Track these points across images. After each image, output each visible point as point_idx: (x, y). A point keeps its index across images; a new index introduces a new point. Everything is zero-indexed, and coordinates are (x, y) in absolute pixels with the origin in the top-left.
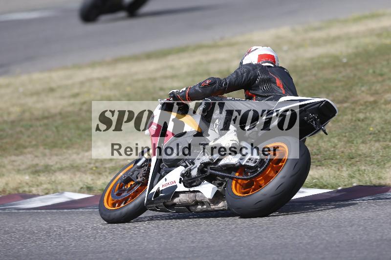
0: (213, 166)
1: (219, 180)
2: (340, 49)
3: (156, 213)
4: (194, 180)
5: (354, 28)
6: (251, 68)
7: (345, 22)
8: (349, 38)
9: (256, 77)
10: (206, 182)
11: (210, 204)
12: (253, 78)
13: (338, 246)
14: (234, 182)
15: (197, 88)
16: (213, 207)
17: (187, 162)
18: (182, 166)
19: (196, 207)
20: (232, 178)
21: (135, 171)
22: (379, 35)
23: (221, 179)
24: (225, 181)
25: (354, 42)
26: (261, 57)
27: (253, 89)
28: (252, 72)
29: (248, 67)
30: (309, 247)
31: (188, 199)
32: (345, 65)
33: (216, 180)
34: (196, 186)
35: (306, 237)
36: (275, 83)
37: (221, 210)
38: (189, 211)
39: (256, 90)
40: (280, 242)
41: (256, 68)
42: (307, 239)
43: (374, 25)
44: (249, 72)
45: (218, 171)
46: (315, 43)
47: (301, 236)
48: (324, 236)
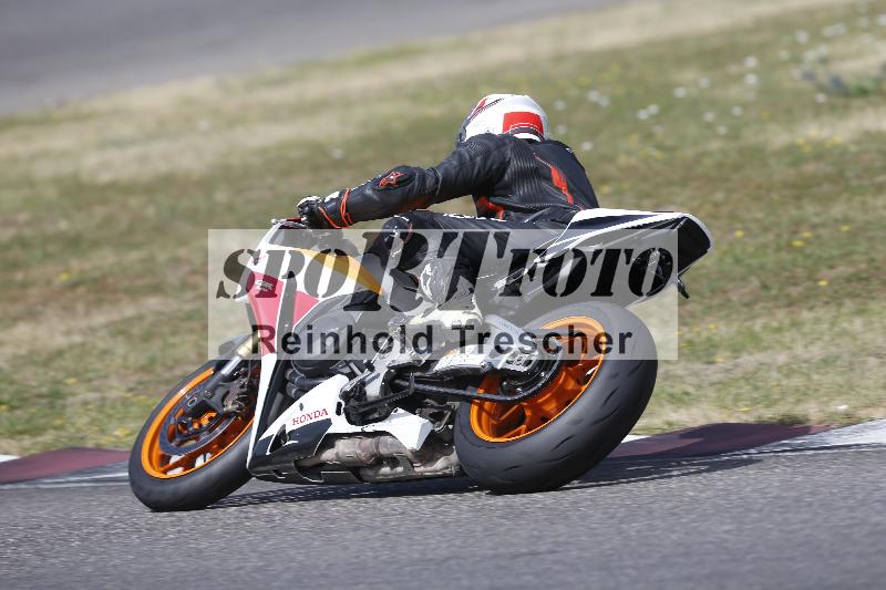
0: (418, 374)
1: (432, 407)
2: (326, 129)
3: (275, 486)
4: (373, 406)
5: (358, 82)
6: (491, 145)
7: (337, 67)
8: (346, 102)
9: (504, 165)
10: (400, 411)
11: (412, 463)
12: (498, 169)
13: (326, 576)
14: (475, 409)
15: (369, 192)
16: (420, 469)
17: (352, 365)
18: (342, 374)
19: (377, 471)
20: (469, 400)
21: (216, 387)
22: (415, 97)
23: (436, 404)
24: (448, 407)
25: (359, 113)
26: (510, 118)
27: (497, 193)
28: (495, 153)
29: (486, 142)
30: (258, 576)
31: (359, 451)
32: (338, 165)
33: (425, 406)
34: (376, 420)
35: (253, 554)
36: (549, 179)
37: (439, 477)
38: (357, 480)
39: (507, 197)
40: (193, 567)
41: (505, 144)
42: (253, 560)
43: (402, 73)
44: (487, 154)
45: (432, 384)
46: (273, 114)
47: (240, 553)
48: (292, 552)
